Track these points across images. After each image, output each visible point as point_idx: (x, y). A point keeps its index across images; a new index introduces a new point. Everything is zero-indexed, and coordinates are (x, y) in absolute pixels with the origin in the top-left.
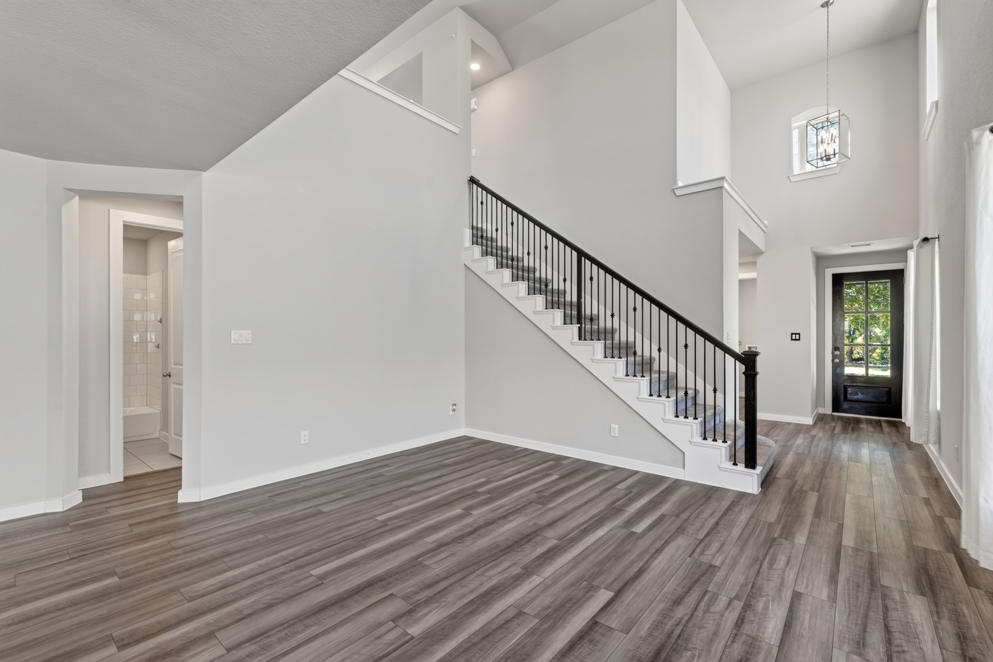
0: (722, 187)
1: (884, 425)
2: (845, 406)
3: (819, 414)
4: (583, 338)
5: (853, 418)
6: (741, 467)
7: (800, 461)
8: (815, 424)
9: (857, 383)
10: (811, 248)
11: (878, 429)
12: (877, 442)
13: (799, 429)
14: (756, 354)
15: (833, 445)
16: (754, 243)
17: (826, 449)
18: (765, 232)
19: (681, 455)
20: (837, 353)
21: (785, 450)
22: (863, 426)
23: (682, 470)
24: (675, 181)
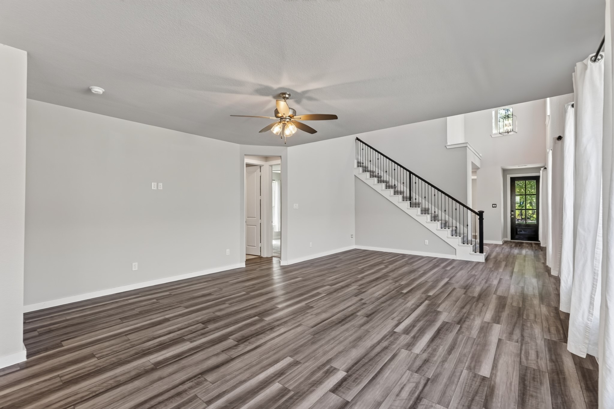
0: (467, 146)
1: (533, 244)
2: (517, 237)
3: (505, 241)
4: (412, 206)
5: (520, 242)
6: (478, 253)
7: (498, 254)
8: (503, 244)
9: (522, 226)
10: (501, 167)
11: (530, 245)
12: (529, 249)
13: (496, 246)
14: (483, 212)
15: (511, 250)
16: (475, 164)
17: (508, 251)
18: (480, 159)
19: (455, 250)
20: (513, 213)
21: (492, 252)
22: (525, 244)
23: (455, 256)
24: (446, 143)
